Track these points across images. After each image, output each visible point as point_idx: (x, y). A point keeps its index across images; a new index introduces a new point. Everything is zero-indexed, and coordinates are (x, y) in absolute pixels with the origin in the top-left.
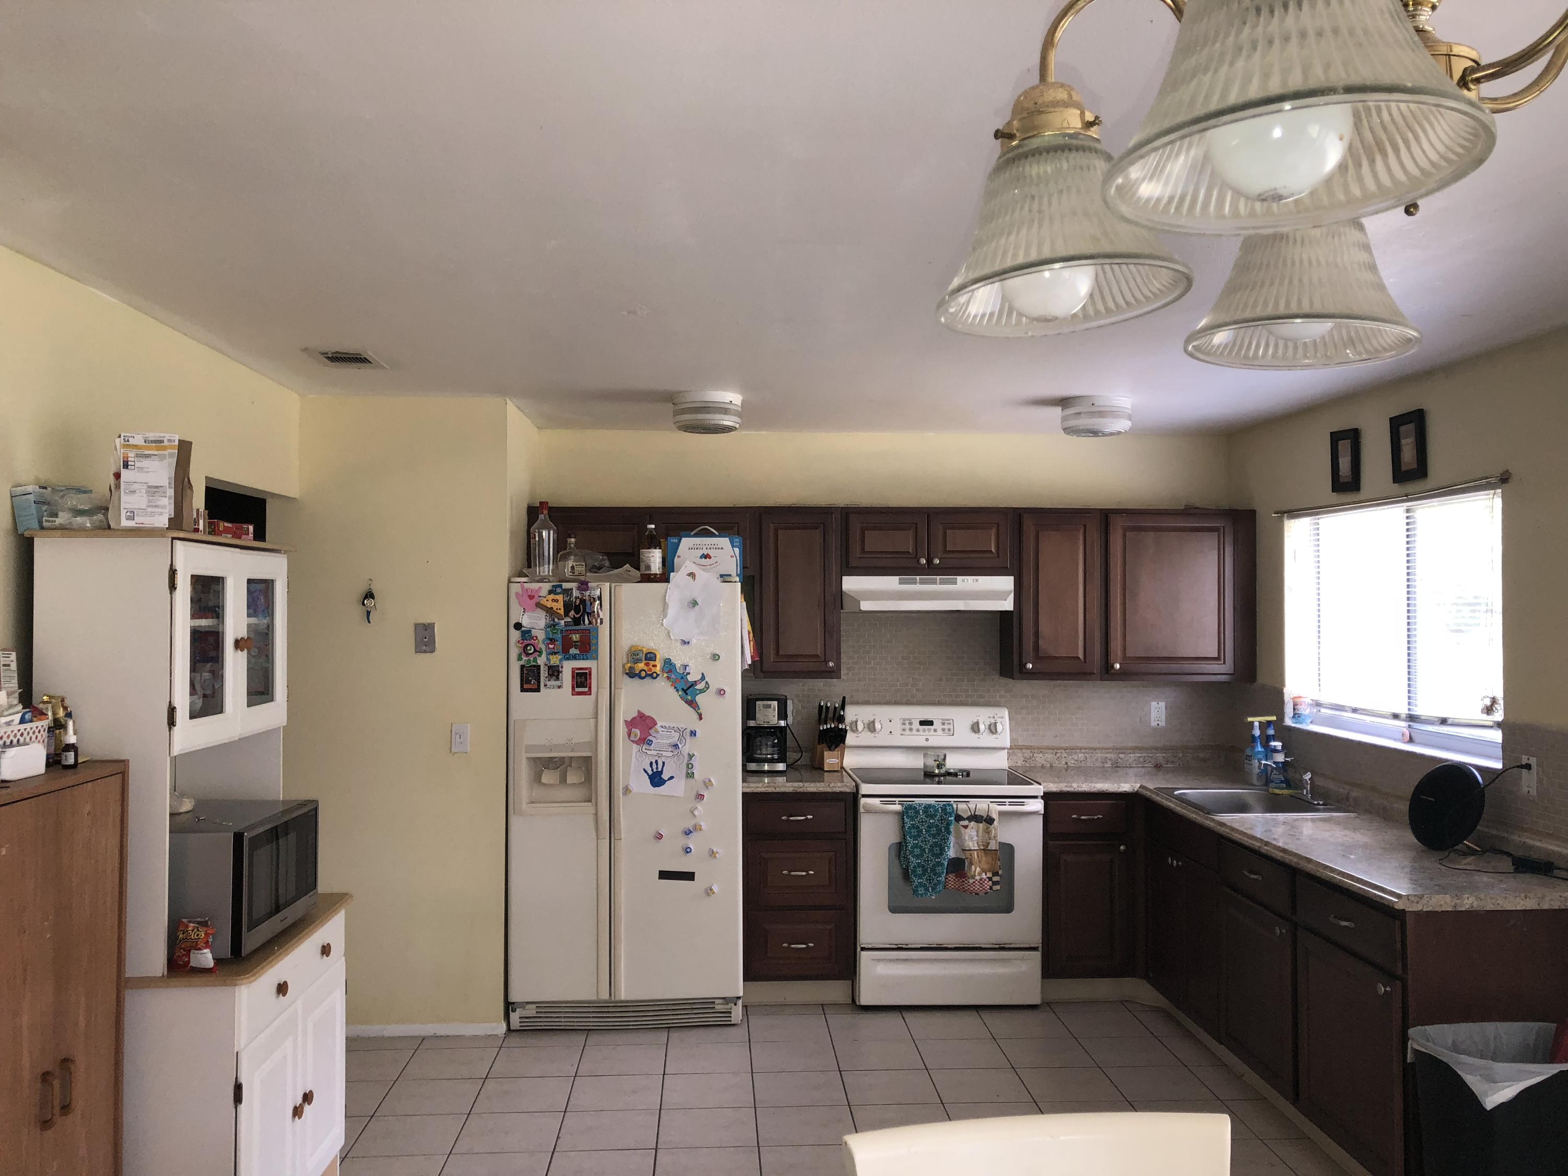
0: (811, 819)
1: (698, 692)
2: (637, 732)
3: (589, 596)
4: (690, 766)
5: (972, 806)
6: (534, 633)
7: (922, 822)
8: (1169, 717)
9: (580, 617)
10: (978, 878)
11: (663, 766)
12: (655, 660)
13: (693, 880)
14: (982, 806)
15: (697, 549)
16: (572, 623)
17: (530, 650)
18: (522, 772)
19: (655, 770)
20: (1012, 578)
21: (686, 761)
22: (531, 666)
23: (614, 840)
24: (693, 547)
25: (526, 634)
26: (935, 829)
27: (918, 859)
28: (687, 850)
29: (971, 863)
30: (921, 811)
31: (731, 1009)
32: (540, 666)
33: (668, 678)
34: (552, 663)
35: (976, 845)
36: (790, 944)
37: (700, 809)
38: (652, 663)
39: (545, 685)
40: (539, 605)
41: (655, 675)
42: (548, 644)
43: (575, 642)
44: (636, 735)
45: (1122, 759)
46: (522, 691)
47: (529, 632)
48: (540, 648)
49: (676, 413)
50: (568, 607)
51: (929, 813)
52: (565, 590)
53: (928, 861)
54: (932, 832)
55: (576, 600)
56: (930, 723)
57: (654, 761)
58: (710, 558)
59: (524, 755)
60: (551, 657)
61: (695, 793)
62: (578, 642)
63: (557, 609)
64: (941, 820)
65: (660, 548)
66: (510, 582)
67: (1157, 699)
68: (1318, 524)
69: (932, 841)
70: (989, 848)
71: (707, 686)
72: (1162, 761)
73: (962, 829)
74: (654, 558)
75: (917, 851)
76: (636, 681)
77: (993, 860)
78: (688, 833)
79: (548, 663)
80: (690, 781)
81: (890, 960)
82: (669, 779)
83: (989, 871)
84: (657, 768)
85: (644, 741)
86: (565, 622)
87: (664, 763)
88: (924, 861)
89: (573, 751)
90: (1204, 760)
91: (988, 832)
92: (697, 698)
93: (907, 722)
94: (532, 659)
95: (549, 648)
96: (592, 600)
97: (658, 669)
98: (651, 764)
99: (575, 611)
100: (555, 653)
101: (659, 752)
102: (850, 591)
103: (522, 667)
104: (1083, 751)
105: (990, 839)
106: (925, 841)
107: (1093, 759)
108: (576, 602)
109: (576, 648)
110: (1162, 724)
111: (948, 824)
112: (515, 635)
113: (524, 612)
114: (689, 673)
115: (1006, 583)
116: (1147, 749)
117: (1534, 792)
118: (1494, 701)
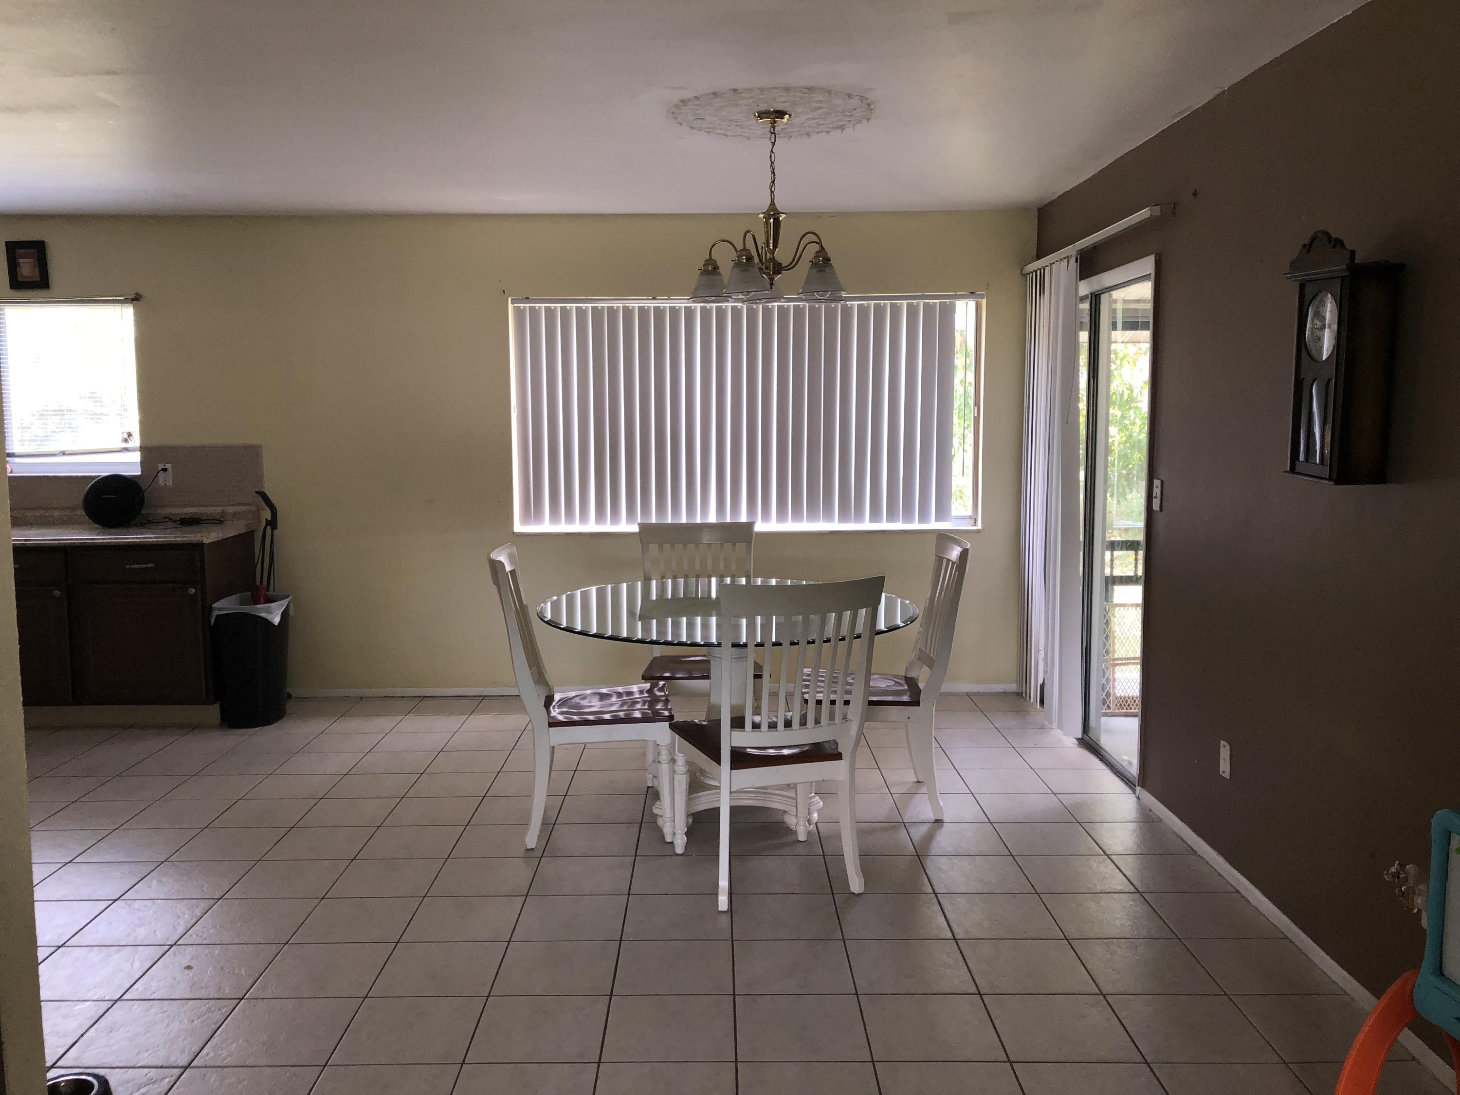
117: (170, 483)
118: (130, 435)
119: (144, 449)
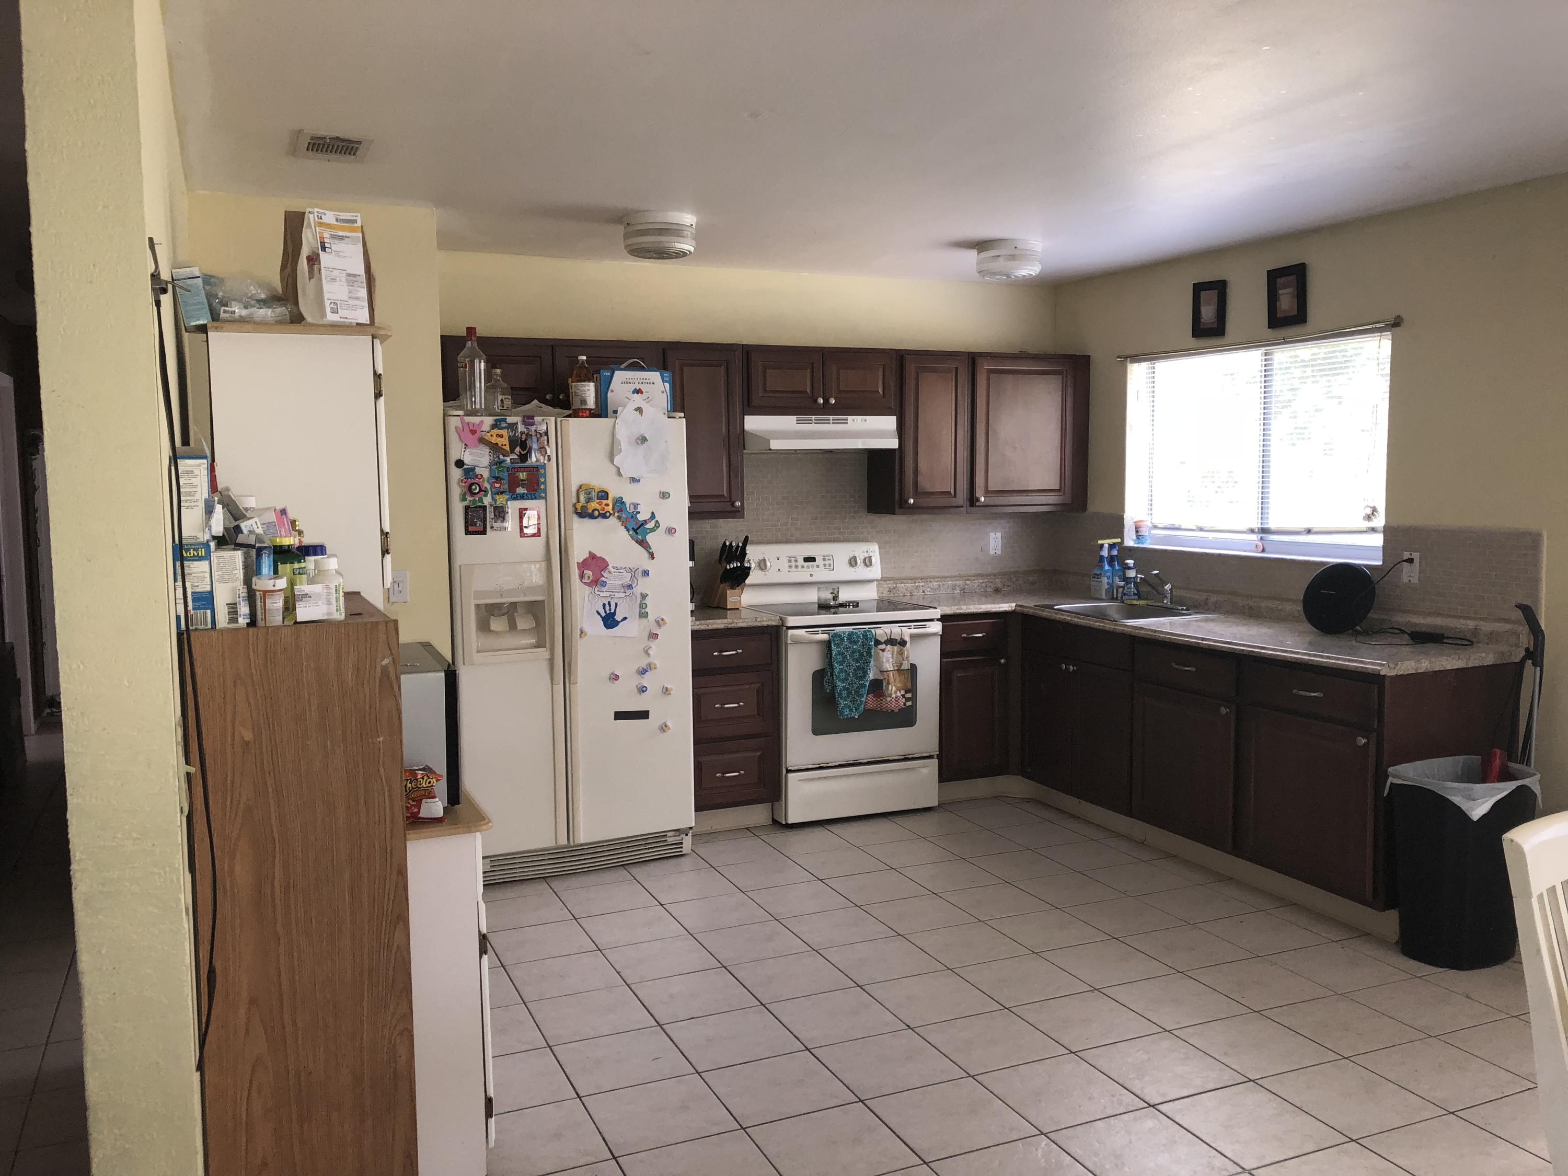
0: (740, 653)
1: (648, 531)
2: (588, 573)
3: (535, 431)
4: (643, 606)
5: (888, 631)
6: (478, 471)
7: (847, 648)
8: (1004, 546)
9: (527, 453)
10: (894, 696)
11: (616, 607)
12: (607, 499)
13: (648, 718)
14: (895, 630)
15: (630, 383)
16: (519, 461)
17: (476, 489)
18: (470, 620)
19: (608, 612)
20: (895, 418)
21: (638, 602)
22: (476, 507)
23: (570, 684)
24: (626, 381)
25: (469, 472)
26: (858, 654)
27: (843, 683)
28: (642, 690)
29: (888, 683)
30: (845, 638)
31: (682, 840)
32: (486, 506)
33: (619, 518)
34: (498, 503)
35: (891, 666)
36: (724, 773)
37: (654, 646)
38: (605, 502)
39: (492, 527)
40: (482, 441)
41: (608, 514)
42: (494, 483)
43: (522, 480)
44: (589, 577)
45: (968, 585)
46: (466, 534)
47: (473, 469)
48: (486, 488)
49: (627, 236)
50: (513, 442)
51: (853, 640)
52: (509, 424)
53: (852, 684)
54: (855, 657)
55: (521, 435)
56: (812, 559)
57: (607, 603)
58: (642, 393)
59: (473, 603)
60: (497, 497)
61: (648, 633)
62: (525, 480)
63: (502, 445)
64: (863, 645)
65: (593, 382)
66: (445, 415)
67: (995, 530)
68: (1154, 368)
69: (855, 665)
70: (902, 668)
71: (657, 525)
72: (1000, 585)
73: (881, 652)
74: (588, 391)
75: (843, 676)
76: (587, 521)
77: (905, 678)
78: (643, 672)
79: (493, 503)
80: (644, 621)
81: (813, 779)
82: (622, 620)
83: (903, 689)
84: (610, 610)
85: (596, 582)
86: (511, 459)
87: (616, 604)
88: (849, 684)
89: (525, 595)
90: (1033, 583)
91: (901, 653)
92: (647, 537)
93: (793, 559)
94: (477, 499)
95: (495, 487)
96: (538, 436)
97: (610, 508)
98: (604, 605)
99: (520, 448)
100: (502, 493)
101: (611, 593)
102: (753, 431)
103: (467, 508)
104: (936, 580)
105: (903, 660)
106: (850, 666)
107: (946, 587)
108: (521, 438)
109: (523, 487)
110: (999, 552)
111: (870, 649)
112: (456, 473)
113: (465, 448)
114: (639, 512)
115: (889, 423)
116: (987, 575)
117: (1415, 580)
118: (1374, 510)
119: (1389, 531)
